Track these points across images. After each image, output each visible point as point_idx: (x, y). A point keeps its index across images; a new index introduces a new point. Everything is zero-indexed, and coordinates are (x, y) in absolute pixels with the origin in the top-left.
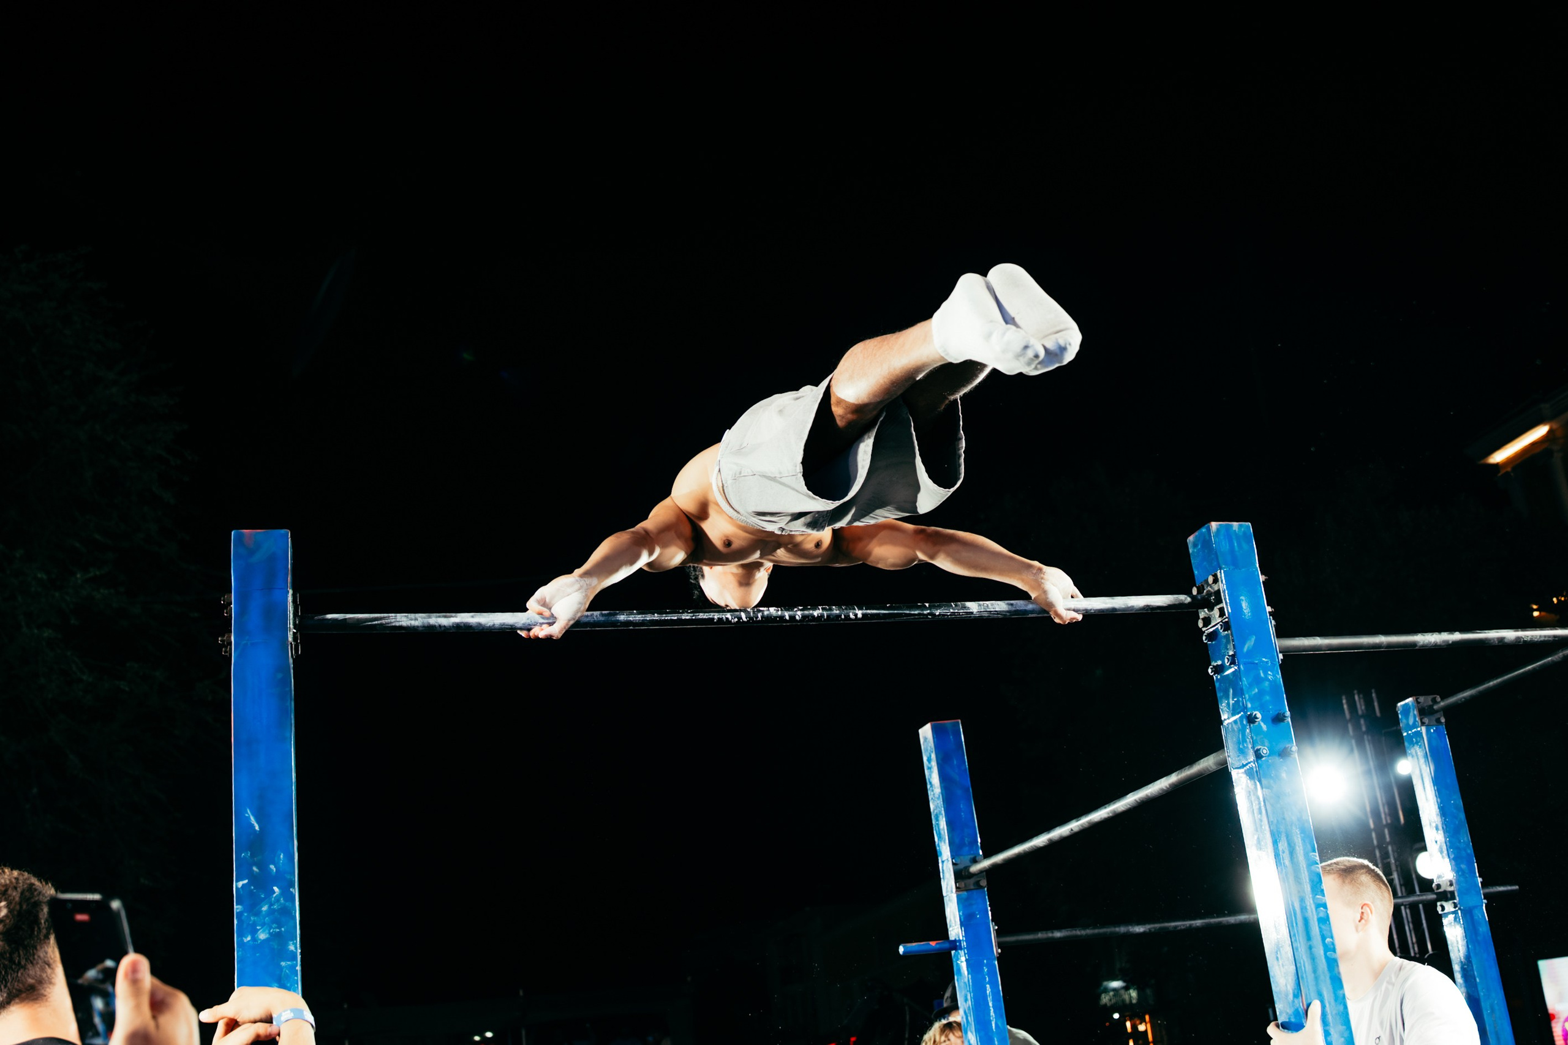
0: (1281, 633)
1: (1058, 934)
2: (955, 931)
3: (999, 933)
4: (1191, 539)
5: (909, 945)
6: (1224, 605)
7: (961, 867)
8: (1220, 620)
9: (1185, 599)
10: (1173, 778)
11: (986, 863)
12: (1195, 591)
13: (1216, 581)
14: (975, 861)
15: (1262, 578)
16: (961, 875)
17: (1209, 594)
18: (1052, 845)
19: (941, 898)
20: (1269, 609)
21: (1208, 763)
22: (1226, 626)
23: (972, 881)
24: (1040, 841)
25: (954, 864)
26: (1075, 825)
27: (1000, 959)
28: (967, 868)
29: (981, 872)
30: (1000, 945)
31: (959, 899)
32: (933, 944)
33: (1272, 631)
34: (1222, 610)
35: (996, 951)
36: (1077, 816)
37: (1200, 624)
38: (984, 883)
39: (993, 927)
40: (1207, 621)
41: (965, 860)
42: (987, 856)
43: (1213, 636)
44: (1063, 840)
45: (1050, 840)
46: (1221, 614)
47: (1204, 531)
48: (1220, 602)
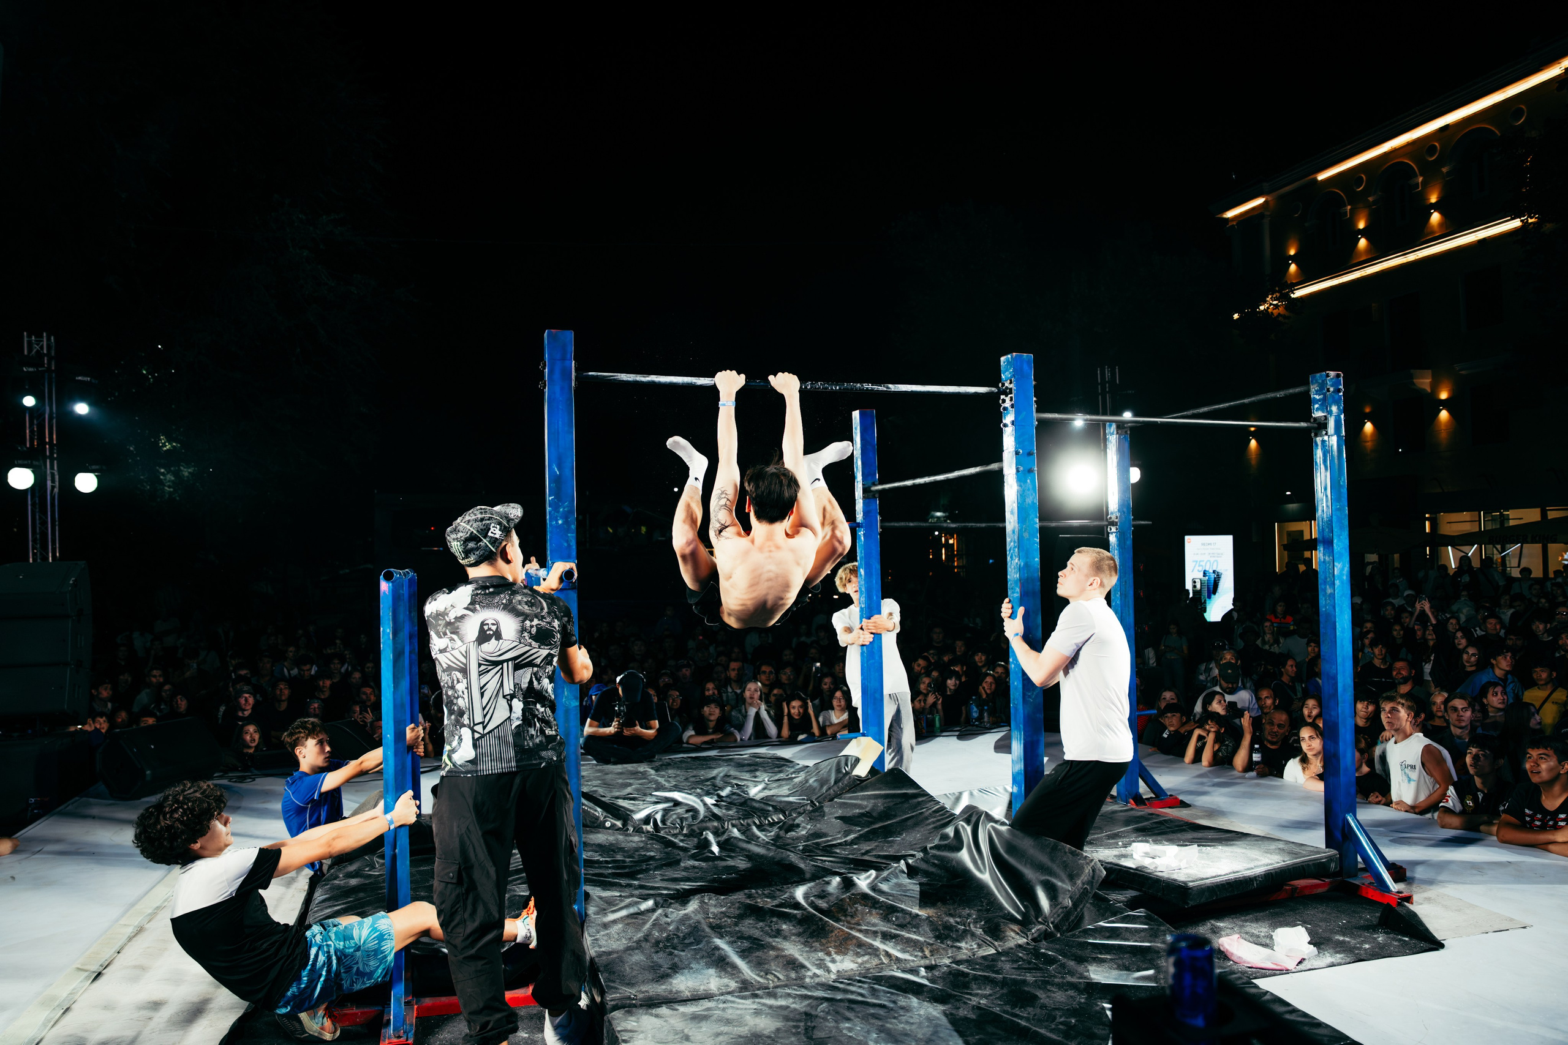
0: (1038, 411)
1: (911, 524)
2: (860, 517)
3: (881, 521)
4: (1003, 359)
6: (1013, 395)
7: (866, 486)
8: (1009, 402)
9: (994, 389)
10: (978, 469)
11: (880, 487)
12: (1000, 385)
13: (1011, 383)
14: (874, 484)
15: (1034, 383)
16: (866, 490)
17: (1007, 388)
18: (914, 486)
19: (855, 500)
20: (1035, 399)
21: (994, 466)
22: (1012, 406)
23: (872, 494)
24: (909, 483)
25: (863, 485)
26: (927, 480)
27: (881, 534)
28: (870, 487)
29: (877, 491)
30: (881, 527)
31: (864, 503)
33: (1034, 410)
34: (1011, 398)
35: (879, 530)
36: (929, 475)
37: (1001, 402)
38: (877, 495)
39: (879, 518)
40: (1004, 401)
41: (870, 482)
42: (881, 483)
43: (1005, 409)
44: (920, 485)
45: (914, 484)
46: (1011, 400)
47: (1009, 356)
48: (1011, 393)
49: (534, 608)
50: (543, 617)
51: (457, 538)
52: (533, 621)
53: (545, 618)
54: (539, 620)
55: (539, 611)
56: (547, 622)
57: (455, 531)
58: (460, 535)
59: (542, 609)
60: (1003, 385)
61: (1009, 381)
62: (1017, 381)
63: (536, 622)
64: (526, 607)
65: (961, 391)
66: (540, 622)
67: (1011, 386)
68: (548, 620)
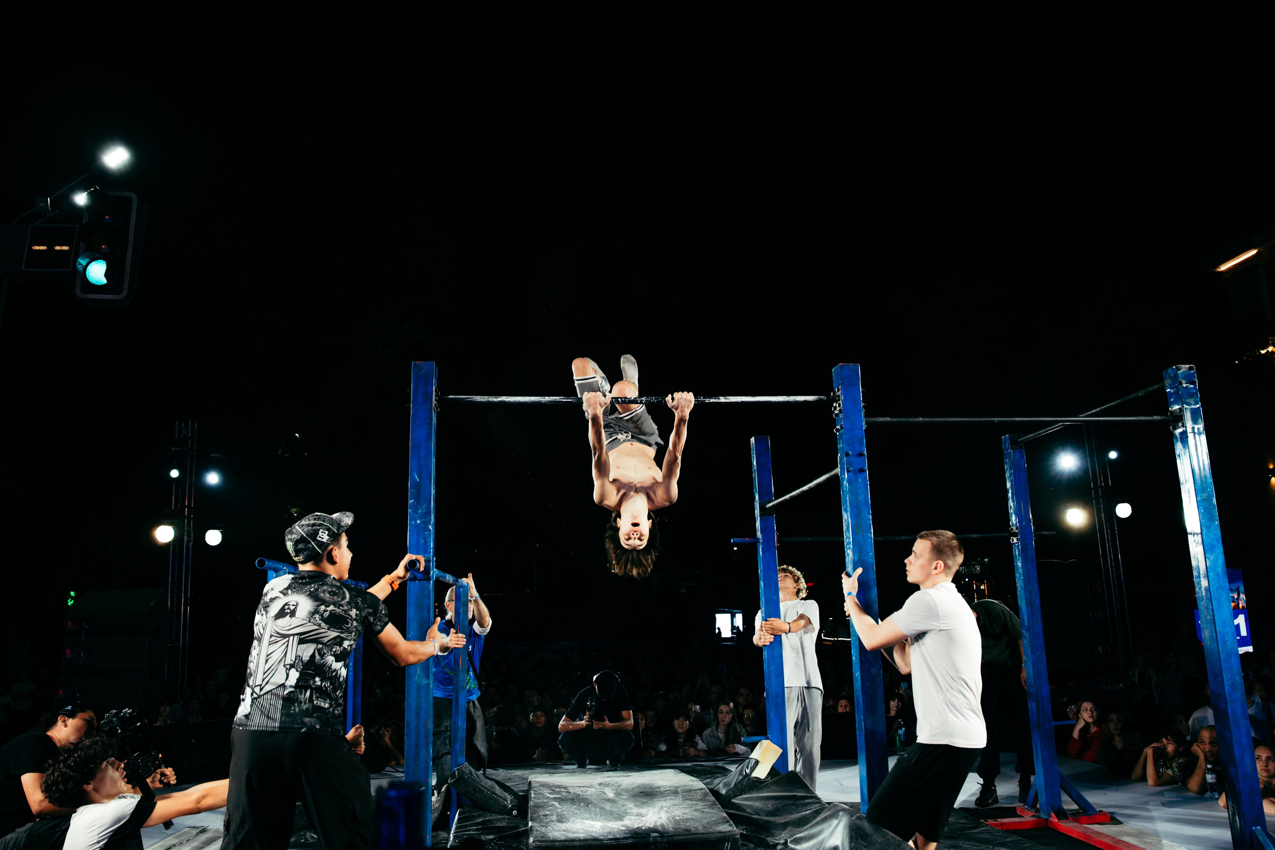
0: (866, 416)
2: (759, 535)
3: (779, 537)
4: (833, 370)
5: (736, 539)
6: (841, 402)
7: (763, 504)
8: (839, 408)
9: (825, 397)
10: (827, 476)
11: (774, 503)
12: (831, 393)
13: (838, 391)
14: (769, 502)
15: (862, 390)
16: (762, 508)
17: (837, 396)
19: (755, 518)
20: (863, 404)
21: (834, 473)
22: (840, 411)
23: (768, 512)
24: (787, 497)
25: (759, 503)
26: (798, 491)
28: (766, 505)
29: (770, 508)
30: (778, 542)
31: (762, 521)
32: (747, 539)
33: (863, 414)
34: (839, 404)
35: (778, 545)
36: (799, 488)
37: (832, 409)
38: (774, 512)
39: (776, 534)
40: (835, 408)
41: (765, 502)
42: (775, 499)
43: (837, 415)
45: (791, 497)
46: (839, 406)
47: (837, 367)
48: (839, 400)
49: (335, 597)
50: (341, 605)
51: (291, 539)
52: (329, 606)
53: (343, 607)
54: (335, 607)
55: (340, 599)
56: (343, 610)
57: (291, 532)
58: (294, 536)
59: (344, 598)
60: (834, 393)
61: (836, 389)
62: (843, 388)
63: (332, 608)
64: (328, 595)
65: (790, 400)
66: (335, 609)
67: (839, 393)
68: (345, 608)
